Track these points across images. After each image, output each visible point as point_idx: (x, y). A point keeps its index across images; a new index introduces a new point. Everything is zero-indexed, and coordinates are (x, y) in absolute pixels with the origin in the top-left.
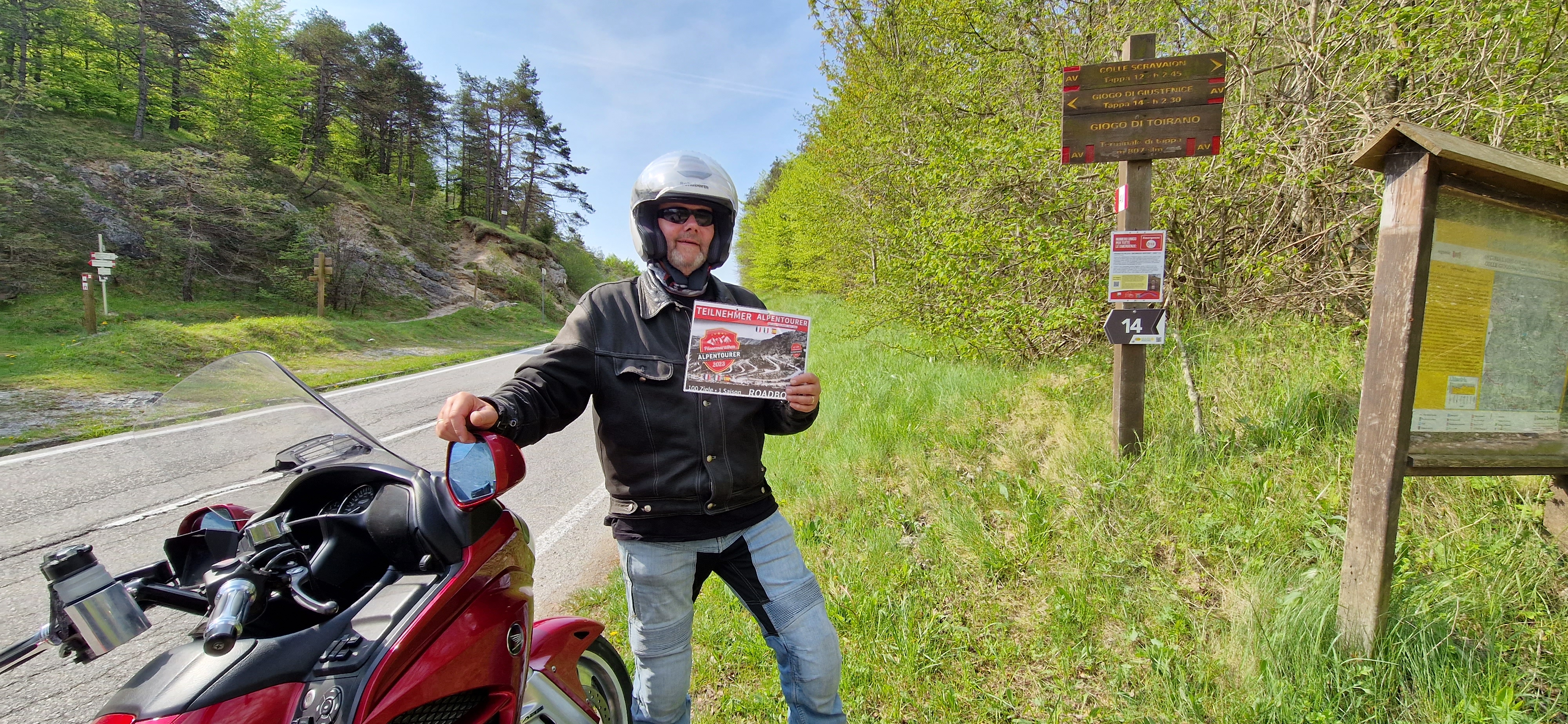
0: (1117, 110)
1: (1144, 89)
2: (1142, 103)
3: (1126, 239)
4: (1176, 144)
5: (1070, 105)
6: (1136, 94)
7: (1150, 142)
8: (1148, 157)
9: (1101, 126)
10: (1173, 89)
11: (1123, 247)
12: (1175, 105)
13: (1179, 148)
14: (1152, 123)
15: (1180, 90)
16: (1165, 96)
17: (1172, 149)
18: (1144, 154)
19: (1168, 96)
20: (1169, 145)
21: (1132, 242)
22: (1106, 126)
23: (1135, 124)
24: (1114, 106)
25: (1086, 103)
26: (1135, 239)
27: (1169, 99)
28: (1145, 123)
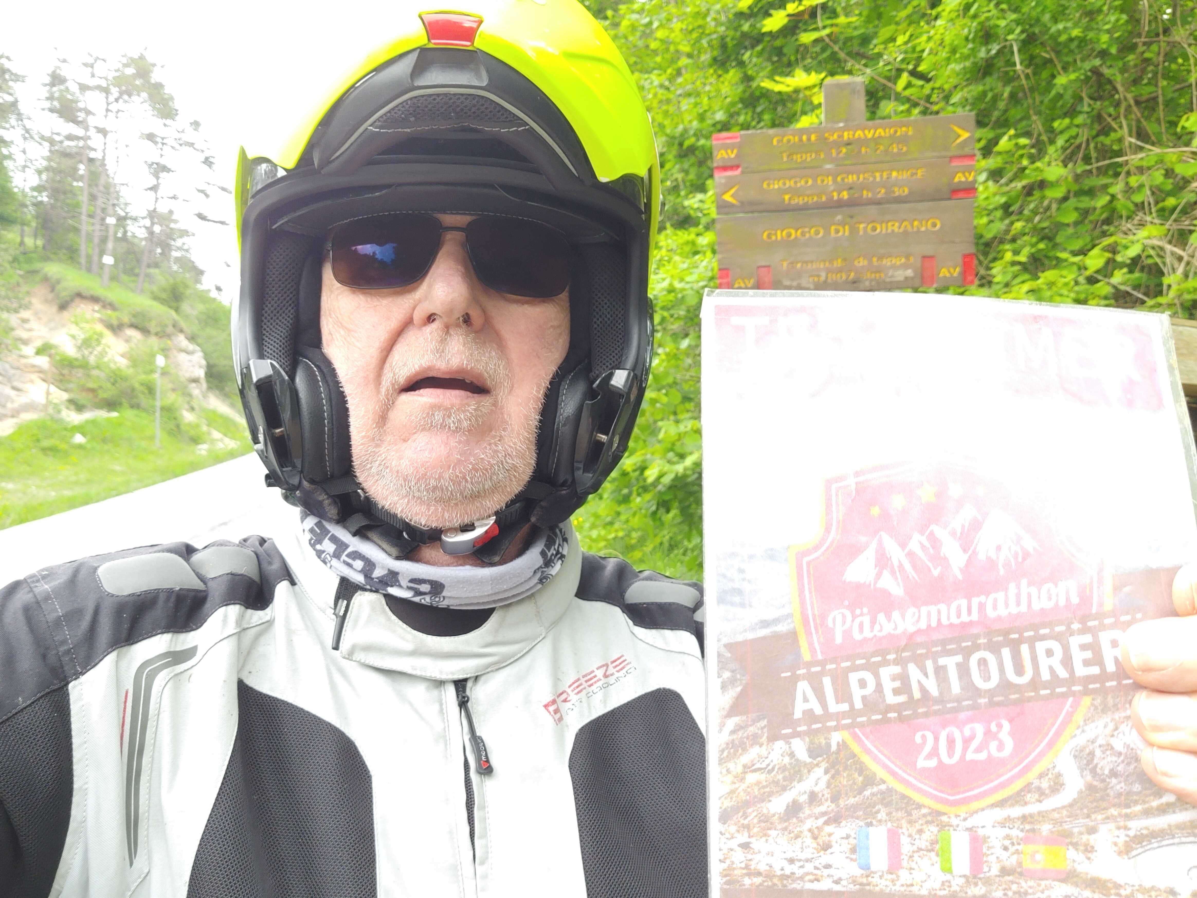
0: (805, 208)
1: (849, 173)
2: (845, 195)
4: (905, 267)
5: (727, 197)
6: (835, 181)
7: (862, 262)
9: (780, 235)
10: (894, 174)
12: (899, 200)
13: (909, 273)
14: (865, 229)
15: (906, 175)
16: (883, 185)
17: (900, 275)
18: (855, 282)
19: (888, 184)
20: (893, 267)
22: (789, 235)
23: (837, 231)
24: (800, 201)
25: (753, 194)
27: (889, 191)
28: (854, 230)
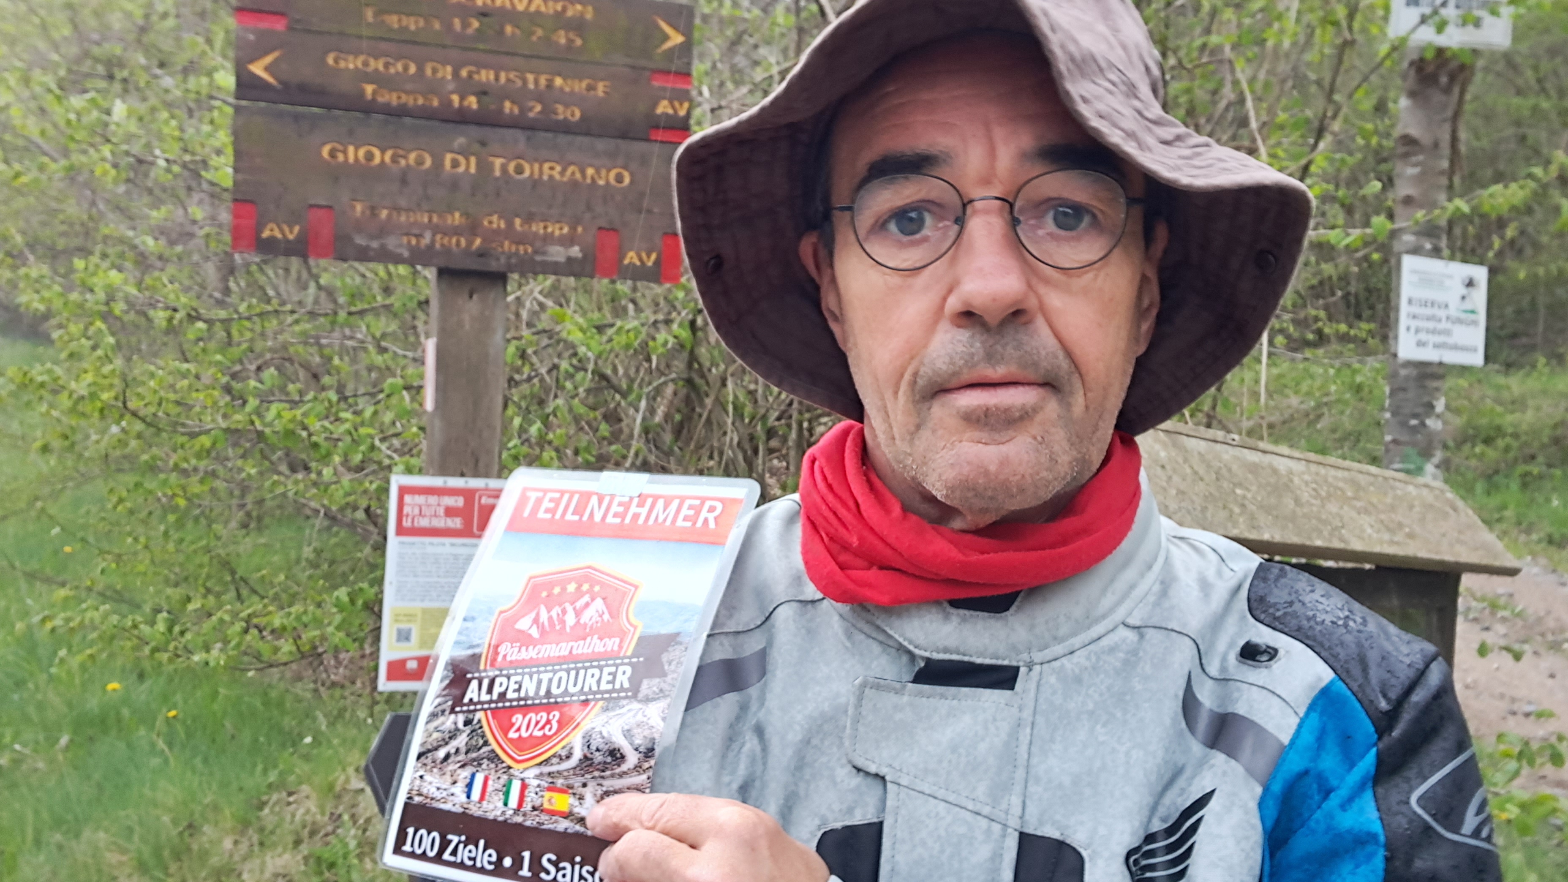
0: (401, 112)
1: (481, 65)
2: (472, 102)
3: (433, 499)
4: (568, 241)
5: (258, 69)
6: (456, 74)
7: (497, 222)
8: (494, 266)
9: (353, 154)
10: (558, 81)
11: (424, 523)
12: (566, 128)
13: (575, 251)
14: (504, 169)
15: (576, 87)
16: (539, 97)
17: (557, 254)
18: (482, 254)
19: (548, 96)
20: (548, 239)
21: (450, 512)
22: (370, 156)
23: (455, 164)
24: (392, 98)
25: (306, 73)
26: (459, 502)
27: (547, 110)
28: (484, 167)
